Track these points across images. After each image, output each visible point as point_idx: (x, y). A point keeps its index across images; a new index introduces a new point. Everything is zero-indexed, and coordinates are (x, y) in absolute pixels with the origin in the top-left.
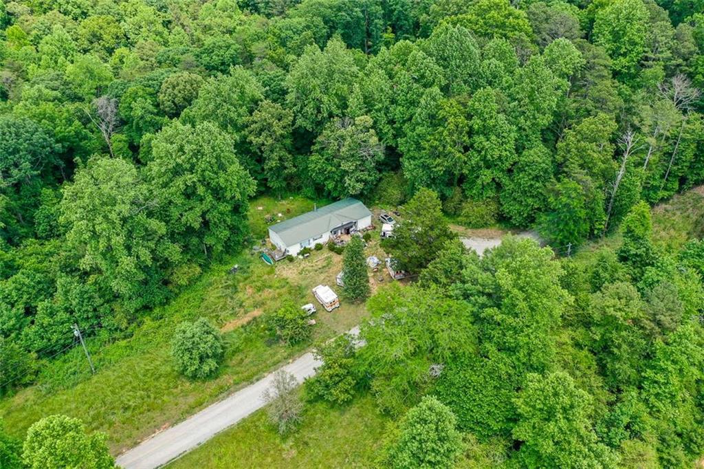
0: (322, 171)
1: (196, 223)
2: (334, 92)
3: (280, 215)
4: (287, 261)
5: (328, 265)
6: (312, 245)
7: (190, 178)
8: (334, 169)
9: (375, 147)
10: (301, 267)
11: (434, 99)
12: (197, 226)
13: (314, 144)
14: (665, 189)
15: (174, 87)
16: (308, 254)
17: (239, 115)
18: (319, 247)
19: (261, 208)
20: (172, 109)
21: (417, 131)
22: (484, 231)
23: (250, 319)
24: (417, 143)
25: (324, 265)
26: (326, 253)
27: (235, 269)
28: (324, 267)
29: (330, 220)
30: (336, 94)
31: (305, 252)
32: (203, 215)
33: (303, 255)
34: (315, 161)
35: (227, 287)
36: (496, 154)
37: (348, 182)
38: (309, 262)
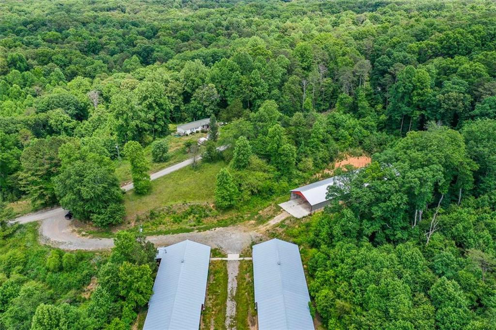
0: (196, 107)
4: (186, 136)
6: (195, 131)
7: (150, 100)
8: (201, 106)
9: (217, 97)
11: (237, 75)
12: (152, 119)
13: (192, 97)
14: (324, 105)
15: (127, 84)
16: (194, 134)
18: (197, 132)
21: (232, 87)
24: (232, 91)
26: (201, 133)
32: (155, 115)
33: (192, 134)
34: (193, 104)
36: (261, 92)
38: (194, 136)
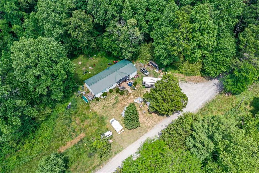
0: (110, 47)
1: (44, 92)
2: (114, 3)
3: (90, 68)
4: (95, 100)
5: (116, 102)
6: (108, 90)
8: (116, 46)
10: (103, 104)
11: (173, 11)
16: (106, 96)
17: (61, 18)
18: (111, 91)
19: (80, 63)
20: (27, 6)
22: (193, 77)
23: (79, 140)
25: (115, 102)
26: (115, 95)
27: (69, 106)
28: (114, 104)
29: (116, 75)
30: (116, 5)
31: (104, 94)
33: (103, 96)
34: (106, 42)
35: (66, 119)
37: (124, 53)
38: (107, 101)
